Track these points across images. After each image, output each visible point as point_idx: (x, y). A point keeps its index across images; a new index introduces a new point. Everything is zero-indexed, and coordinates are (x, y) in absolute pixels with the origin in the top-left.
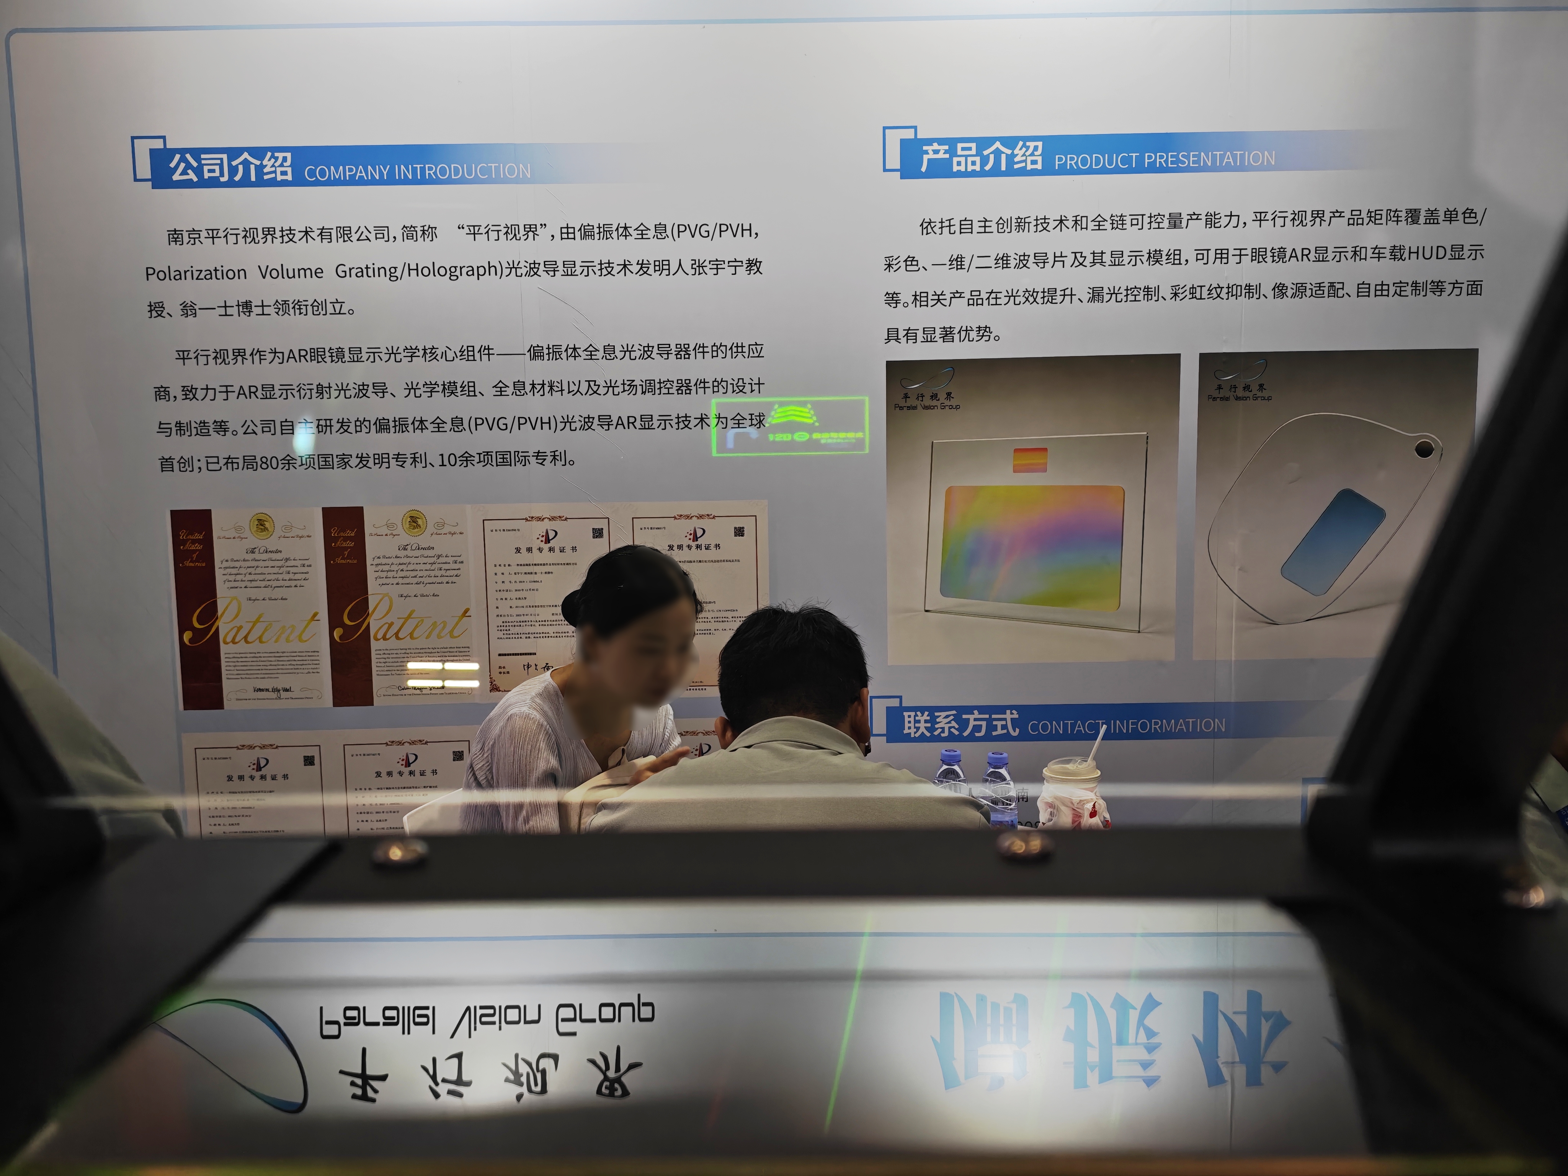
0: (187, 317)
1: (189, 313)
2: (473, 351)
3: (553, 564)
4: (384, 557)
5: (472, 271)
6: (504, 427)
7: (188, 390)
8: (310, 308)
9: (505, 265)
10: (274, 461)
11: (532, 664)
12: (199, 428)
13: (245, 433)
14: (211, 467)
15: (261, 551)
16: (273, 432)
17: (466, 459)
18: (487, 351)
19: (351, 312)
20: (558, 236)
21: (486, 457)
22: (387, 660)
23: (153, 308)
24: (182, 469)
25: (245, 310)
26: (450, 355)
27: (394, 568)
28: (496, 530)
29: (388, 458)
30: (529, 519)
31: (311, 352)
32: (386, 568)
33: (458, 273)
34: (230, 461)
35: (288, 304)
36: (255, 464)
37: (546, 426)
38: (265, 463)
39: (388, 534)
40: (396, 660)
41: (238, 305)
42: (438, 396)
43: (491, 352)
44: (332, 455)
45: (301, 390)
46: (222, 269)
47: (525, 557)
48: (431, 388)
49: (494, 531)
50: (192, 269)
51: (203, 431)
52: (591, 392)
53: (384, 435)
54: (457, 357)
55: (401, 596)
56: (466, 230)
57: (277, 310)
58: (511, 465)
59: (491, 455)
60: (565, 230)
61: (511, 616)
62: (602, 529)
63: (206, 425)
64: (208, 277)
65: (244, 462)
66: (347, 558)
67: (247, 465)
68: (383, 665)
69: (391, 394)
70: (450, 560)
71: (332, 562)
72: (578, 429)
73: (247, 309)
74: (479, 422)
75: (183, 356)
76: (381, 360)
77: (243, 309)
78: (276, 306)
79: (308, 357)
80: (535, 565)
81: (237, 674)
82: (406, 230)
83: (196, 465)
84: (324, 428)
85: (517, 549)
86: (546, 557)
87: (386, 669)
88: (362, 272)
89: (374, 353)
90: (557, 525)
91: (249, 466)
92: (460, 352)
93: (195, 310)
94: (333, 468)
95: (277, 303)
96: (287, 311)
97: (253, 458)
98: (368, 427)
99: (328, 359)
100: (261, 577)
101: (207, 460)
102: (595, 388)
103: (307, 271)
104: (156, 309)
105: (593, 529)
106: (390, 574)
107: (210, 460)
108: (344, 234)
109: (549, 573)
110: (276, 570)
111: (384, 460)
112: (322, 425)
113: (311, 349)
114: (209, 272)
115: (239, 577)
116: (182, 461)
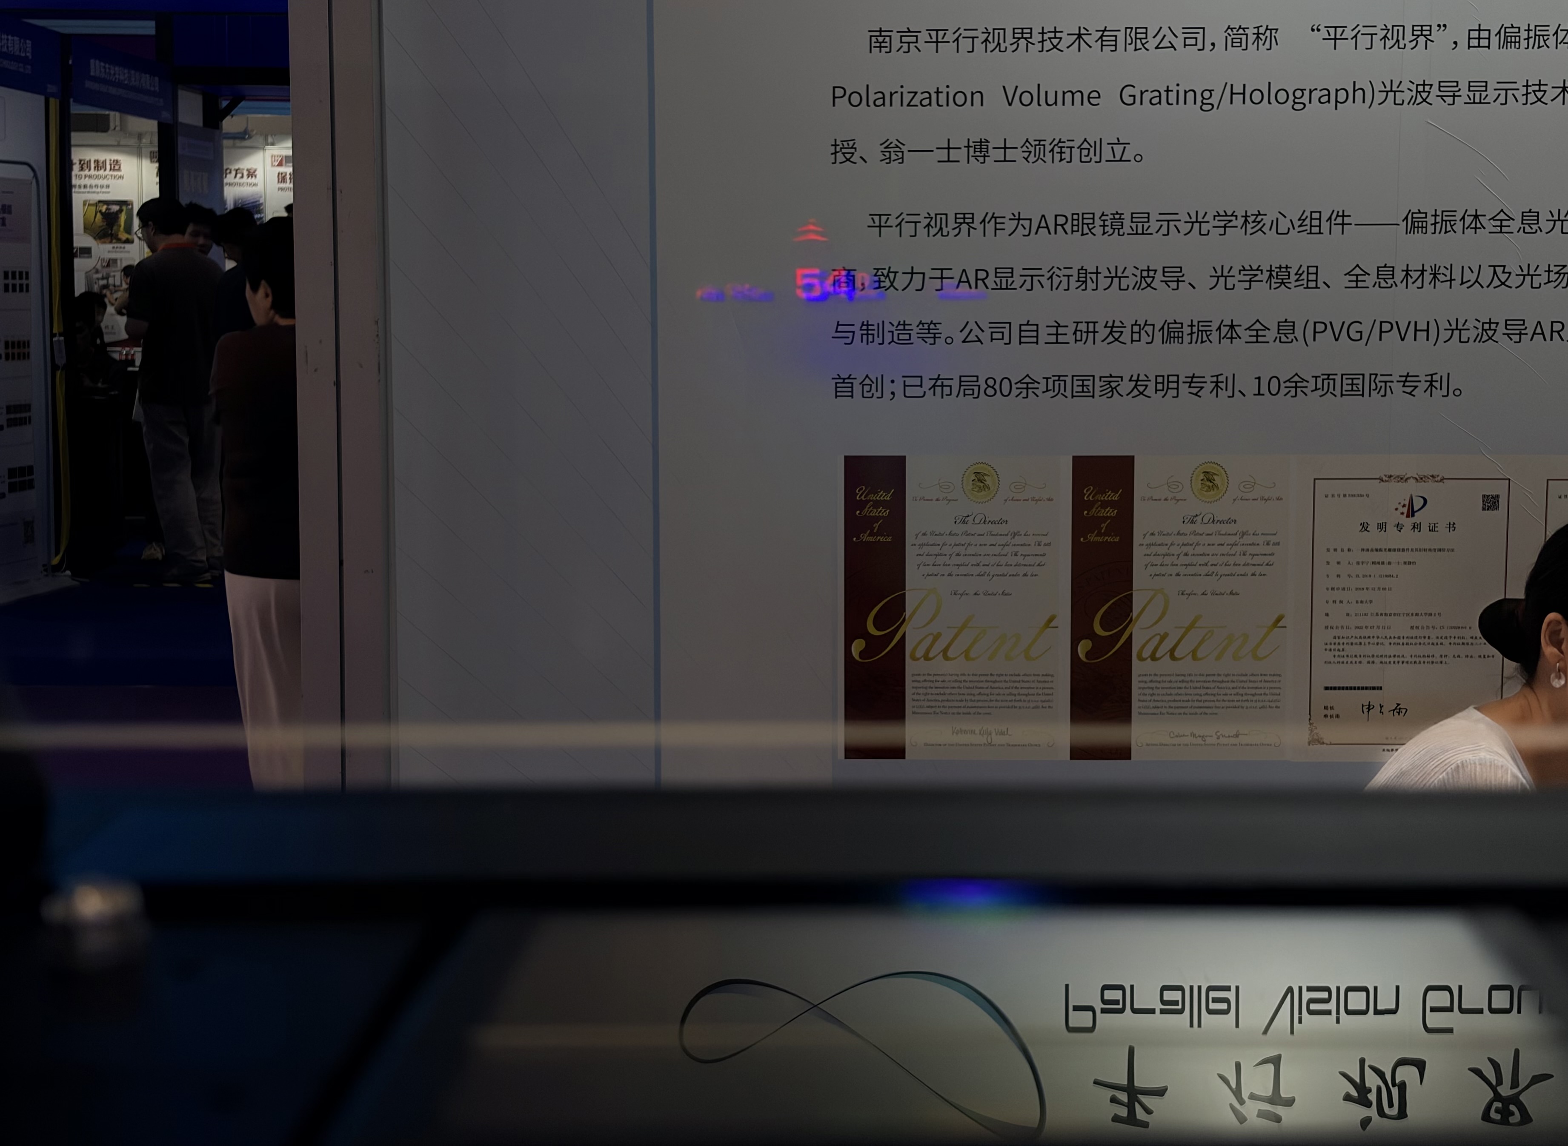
0: (890, 163)
1: (893, 157)
2: (1320, 219)
3: (1416, 550)
4: (1161, 533)
5: (1328, 96)
6: (1358, 336)
7: (883, 275)
8: (1076, 152)
9: (1379, 87)
10: (1006, 384)
11: (1376, 703)
12: (896, 333)
13: (964, 341)
14: (910, 391)
15: (977, 521)
16: (1006, 340)
17: (1296, 384)
18: (1341, 219)
19: (1139, 158)
20: (1463, 42)
21: (1326, 382)
22: (1155, 691)
23: (838, 149)
24: (866, 394)
25: (978, 154)
26: (1284, 226)
27: (1175, 550)
28: (1333, 496)
29: (1178, 382)
30: (1384, 478)
31: (1073, 220)
32: (1163, 550)
33: (1305, 99)
34: (939, 383)
35: (1044, 145)
36: (976, 389)
37: (1422, 335)
38: (992, 387)
39: (1169, 498)
40: (1169, 692)
41: (968, 147)
42: (1260, 288)
43: (1347, 220)
44: (1093, 376)
45: (1054, 276)
46: (948, 90)
47: (1374, 538)
48: (1251, 275)
49: (1330, 496)
50: (902, 90)
51: (901, 337)
52: (1496, 282)
53: (1174, 347)
54: (1294, 228)
55: (1182, 594)
56: (1324, 33)
57: (1026, 154)
58: (1363, 395)
59: (1334, 380)
60: (1475, 34)
61: (1348, 628)
62: (1498, 496)
63: (907, 327)
64: (926, 102)
65: (960, 386)
66: (1105, 534)
67: (965, 390)
68: (1148, 698)
69: (1190, 284)
70: (1260, 539)
71: (1082, 539)
72: (1471, 340)
73: (981, 152)
74: (1318, 328)
75: (879, 223)
76: (1179, 232)
77: (975, 152)
78: (1025, 149)
79: (1068, 227)
80: (1390, 550)
81: (928, 707)
82: (1231, 33)
83: (888, 388)
84: (1084, 335)
85: (1362, 524)
86: (1408, 538)
87: (1152, 704)
88: (1160, 97)
89: (1169, 220)
90: (1427, 489)
91: (967, 392)
92: (1299, 220)
93: (902, 152)
94: (1093, 396)
95: (1027, 144)
96: (1042, 156)
97: (975, 379)
98: (1151, 334)
99: (1098, 230)
100: (974, 560)
101: (905, 381)
102: (1503, 277)
103: (1075, 95)
104: (844, 151)
105: (1484, 496)
106: (1168, 560)
107: (909, 381)
108: (1136, 38)
109: (1410, 563)
110: (997, 550)
111: (1171, 385)
112: (1081, 331)
113: (1073, 214)
114: (927, 95)
115: (940, 560)
116: (867, 381)
